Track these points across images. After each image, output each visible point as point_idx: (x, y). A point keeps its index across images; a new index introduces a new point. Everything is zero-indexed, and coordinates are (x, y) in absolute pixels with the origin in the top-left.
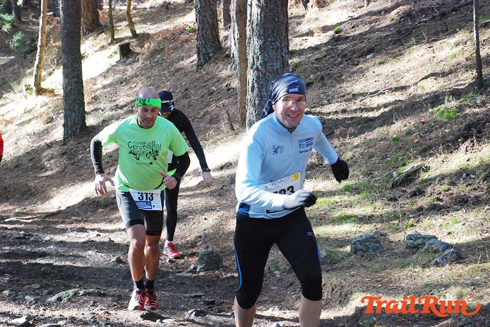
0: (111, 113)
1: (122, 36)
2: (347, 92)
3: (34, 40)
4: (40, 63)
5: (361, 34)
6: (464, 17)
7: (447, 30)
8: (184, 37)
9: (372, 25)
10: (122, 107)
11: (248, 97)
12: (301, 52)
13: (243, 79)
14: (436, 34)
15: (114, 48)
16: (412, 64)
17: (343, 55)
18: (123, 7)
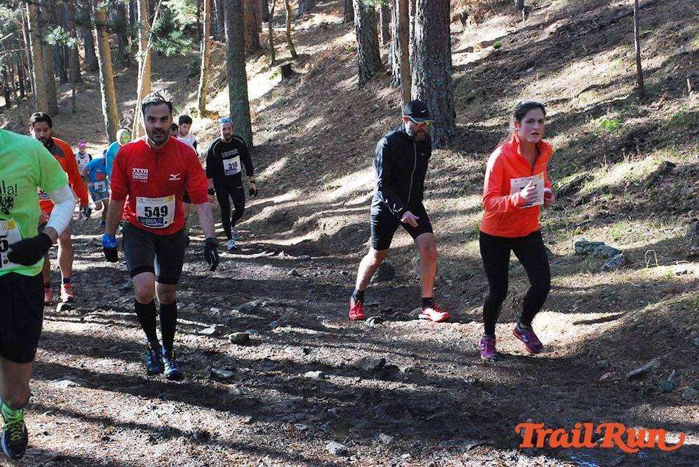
0: (276, 133)
1: (282, 58)
2: (510, 106)
3: (198, 63)
4: (203, 86)
5: (520, 48)
6: (623, 28)
7: (606, 42)
8: (344, 57)
9: (531, 39)
10: (286, 127)
12: (462, 68)
13: (407, 96)
14: (596, 46)
15: (275, 69)
16: (572, 76)
17: (503, 69)
18: (281, 29)
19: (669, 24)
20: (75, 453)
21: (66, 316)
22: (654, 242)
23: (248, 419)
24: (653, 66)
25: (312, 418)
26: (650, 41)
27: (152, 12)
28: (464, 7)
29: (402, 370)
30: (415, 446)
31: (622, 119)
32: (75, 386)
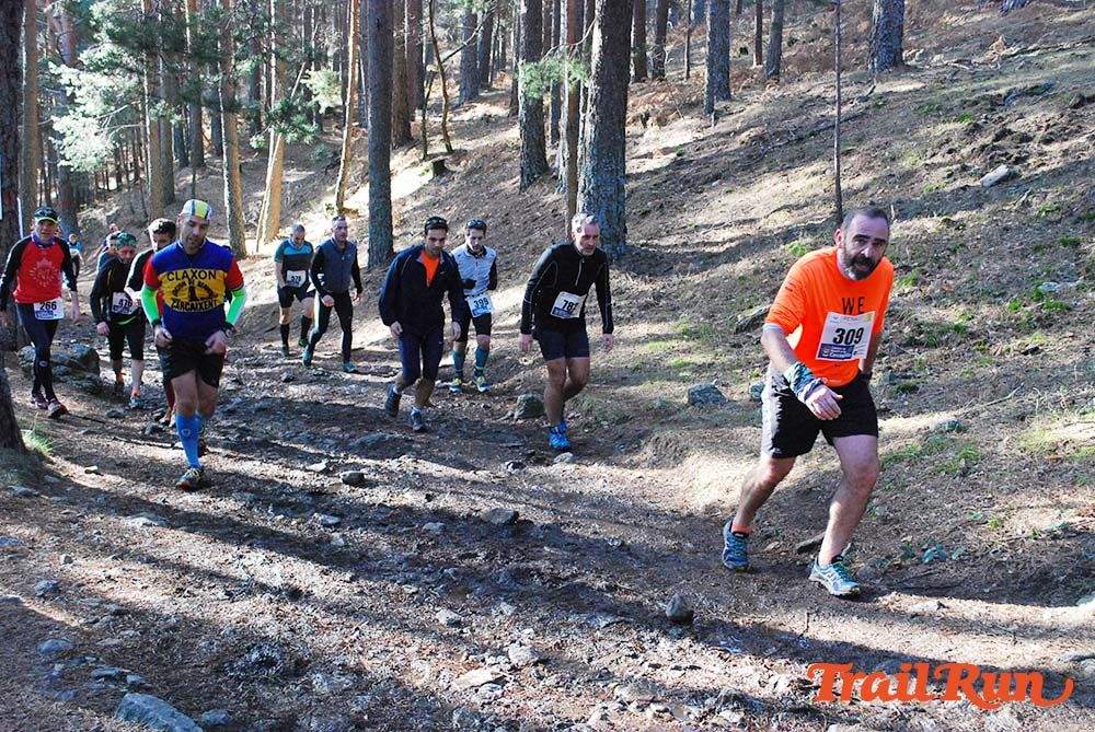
1: (435, 152)
2: (689, 223)
3: (337, 154)
4: (343, 179)
5: (706, 158)
6: (824, 142)
7: (803, 157)
8: (506, 155)
9: (720, 148)
12: (638, 176)
13: (573, 205)
14: (792, 160)
15: (427, 165)
16: (763, 193)
17: (686, 180)
18: (437, 119)
19: (875, 140)
21: (153, 440)
23: (348, 576)
24: (854, 188)
25: (425, 578)
26: (853, 158)
28: (647, 106)
29: (538, 526)
30: (541, 620)
32: (151, 525)
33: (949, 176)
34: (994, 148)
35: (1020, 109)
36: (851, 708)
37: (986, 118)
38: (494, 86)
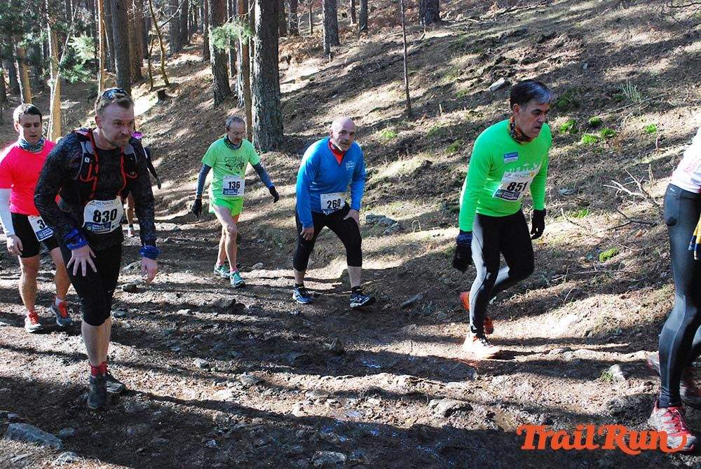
0: (154, 140)
1: (159, 85)
2: (321, 121)
3: (96, 88)
5: (327, 81)
6: (397, 69)
7: (386, 77)
8: (203, 85)
9: (335, 75)
10: (162, 135)
11: (253, 126)
12: (287, 94)
13: (249, 114)
14: (379, 80)
15: (153, 93)
16: (364, 101)
17: (316, 96)
18: (158, 65)
19: (427, 67)
20: (8, 375)
22: (418, 215)
24: (417, 95)
25: (184, 342)
26: (415, 78)
27: (60, 50)
28: (289, 52)
29: (247, 307)
30: (257, 360)
31: (397, 131)
32: (6, 326)
33: (472, 86)
34: (496, 68)
35: (509, 45)
36: (441, 390)
37: (490, 51)
38: (191, 42)
